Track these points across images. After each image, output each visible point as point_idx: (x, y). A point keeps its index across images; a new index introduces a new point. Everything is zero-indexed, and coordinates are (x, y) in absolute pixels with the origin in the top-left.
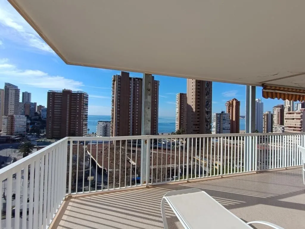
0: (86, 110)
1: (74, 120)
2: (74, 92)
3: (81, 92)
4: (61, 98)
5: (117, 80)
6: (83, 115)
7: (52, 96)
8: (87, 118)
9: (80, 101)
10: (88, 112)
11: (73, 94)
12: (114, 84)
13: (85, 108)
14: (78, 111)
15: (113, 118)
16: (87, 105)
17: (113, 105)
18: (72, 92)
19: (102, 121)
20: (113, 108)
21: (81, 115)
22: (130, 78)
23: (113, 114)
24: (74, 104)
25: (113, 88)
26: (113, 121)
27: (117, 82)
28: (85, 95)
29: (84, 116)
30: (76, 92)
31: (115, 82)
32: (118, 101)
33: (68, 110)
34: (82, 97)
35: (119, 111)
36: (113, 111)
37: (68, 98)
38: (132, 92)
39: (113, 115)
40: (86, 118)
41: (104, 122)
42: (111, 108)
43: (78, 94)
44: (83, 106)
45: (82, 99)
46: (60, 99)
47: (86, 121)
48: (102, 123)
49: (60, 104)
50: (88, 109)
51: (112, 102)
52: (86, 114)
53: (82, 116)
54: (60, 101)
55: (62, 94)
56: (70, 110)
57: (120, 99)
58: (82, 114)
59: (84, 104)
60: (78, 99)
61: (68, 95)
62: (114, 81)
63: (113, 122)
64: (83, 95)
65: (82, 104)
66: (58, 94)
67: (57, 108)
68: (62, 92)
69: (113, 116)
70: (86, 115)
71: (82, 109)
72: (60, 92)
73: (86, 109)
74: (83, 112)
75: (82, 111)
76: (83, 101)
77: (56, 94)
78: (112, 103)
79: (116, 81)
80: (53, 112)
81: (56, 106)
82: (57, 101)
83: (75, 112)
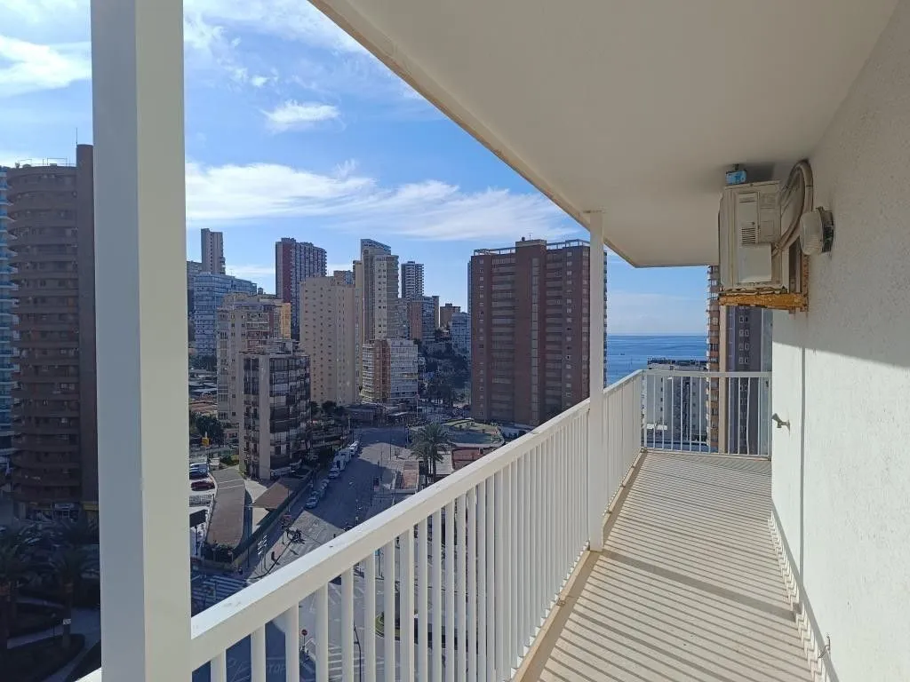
1: (558, 357)
2: (554, 247)
3: (581, 244)
4: (512, 274)
6: (588, 335)
7: (484, 268)
9: (578, 276)
11: (549, 257)
14: (569, 320)
15: (714, 347)
18: (548, 248)
19: (665, 362)
21: (581, 335)
23: (715, 328)
24: (556, 293)
26: (718, 358)
30: (560, 247)
33: (535, 317)
34: (585, 263)
36: (715, 314)
37: (535, 271)
39: (718, 331)
41: (674, 362)
42: (708, 302)
43: (569, 254)
45: (584, 272)
46: (509, 278)
48: (668, 366)
49: (510, 295)
51: (712, 273)
53: (585, 339)
54: (509, 287)
55: (513, 260)
56: (543, 317)
58: (585, 330)
60: (569, 273)
61: (535, 261)
63: (718, 363)
64: (585, 254)
66: (508, 261)
67: (500, 313)
68: (514, 251)
69: (717, 337)
72: (508, 252)
74: (588, 324)
75: (585, 320)
77: (496, 262)
78: (709, 277)
80: (489, 326)
81: (499, 304)
82: (501, 287)
83: (560, 325)
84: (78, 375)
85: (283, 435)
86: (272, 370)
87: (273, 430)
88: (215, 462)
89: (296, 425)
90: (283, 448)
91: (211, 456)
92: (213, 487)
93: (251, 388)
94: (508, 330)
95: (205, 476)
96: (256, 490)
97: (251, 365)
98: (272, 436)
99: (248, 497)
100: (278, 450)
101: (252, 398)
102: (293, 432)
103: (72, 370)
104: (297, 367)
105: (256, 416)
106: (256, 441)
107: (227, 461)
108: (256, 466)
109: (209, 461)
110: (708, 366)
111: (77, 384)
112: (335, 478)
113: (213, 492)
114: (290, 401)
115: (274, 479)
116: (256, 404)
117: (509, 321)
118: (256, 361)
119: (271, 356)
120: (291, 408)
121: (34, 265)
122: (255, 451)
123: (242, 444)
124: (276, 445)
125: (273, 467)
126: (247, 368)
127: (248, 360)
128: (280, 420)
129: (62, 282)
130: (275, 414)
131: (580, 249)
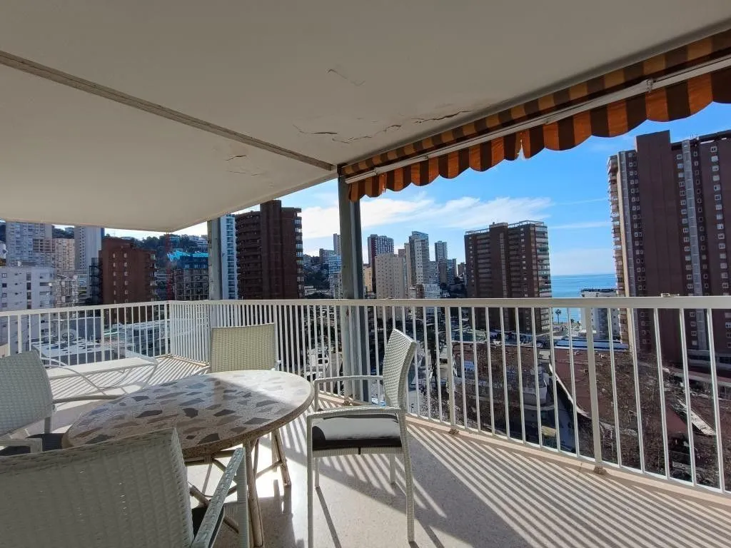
0: (543, 263)
1: (519, 290)
2: (511, 227)
3: (529, 223)
4: (488, 243)
5: (625, 167)
6: (538, 276)
7: (472, 241)
8: (550, 283)
9: (528, 242)
10: (551, 267)
11: (511, 232)
12: (614, 182)
13: (542, 260)
14: (524, 268)
15: (621, 280)
16: (545, 250)
17: (618, 243)
18: (509, 227)
19: (593, 290)
20: (619, 252)
21: (533, 276)
22: (678, 147)
23: (620, 269)
24: (515, 253)
25: (614, 193)
26: (624, 287)
27: (625, 171)
28: (537, 229)
29: (540, 279)
30: (516, 226)
31: (619, 174)
32: (636, 226)
33: (503, 267)
34: (532, 234)
35: (641, 256)
36: (619, 258)
37: (502, 241)
38: (692, 189)
39: (623, 270)
40: (546, 283)
41: (599, 290)
42: (614, 251)
43: (522, 230)
44: (536, 254)
45: (532, 239)
46: (487, 246)
47: (546, 290)
48: (595, 293)
49: (488, 255)
50: (551, 261)
51: (615, 233)
52: (545, 273)
53: (535, 279)
54: (487, 251)
55: (488, 236)
56: (508, 267)
57: (639, 221)
58: (535, 273)
59: (538, 251)
60: (523, 240)
61: (502, 235)
62: (614, 171)
63: (624, 290)
64: (532, 229)
65: (533, 250)
66: (482, 237)
67: (483, 266)
68: (488, 230)
69: (623, 273)
70: (546, 277)
71: (534, 262)
72: (485, 231)
73: (545, 262)
74: (537, 270)
75: (534, 267)
76: (536, 242)
77: (478, 238)
78: (613, 235)
79: (621, 170)
80: (477, 274)
81: (482, 261)
82: (482, 251)
83: (519, 271)
92: (327, 362)
94: (487, 275)
110: (617, 292)
117: (488, 270)
121: (245, 257)
131: (528, 226)
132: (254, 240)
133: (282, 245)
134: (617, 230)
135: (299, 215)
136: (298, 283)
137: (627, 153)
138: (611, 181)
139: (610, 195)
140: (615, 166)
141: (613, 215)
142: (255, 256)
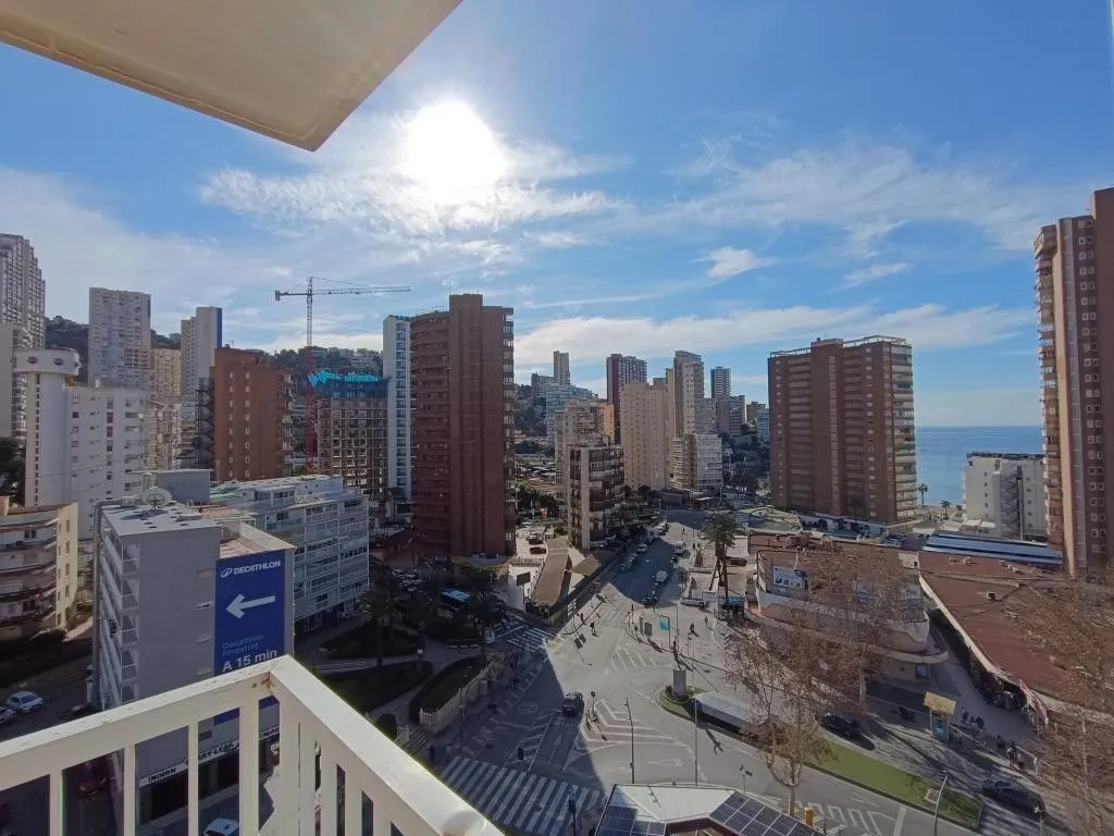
0: (903, 407)
1: (859, 449)
2: (852, 345)
3: (880, 340)
4: (808, 372)
5: (1070, 246)
6: (892, 428)
7: (781, 368)
8: (913, 439)
9: (878, 373)
10: (915, 414)
11: (847, 354)
12: (1046, 271)
13: (901, 402)
14: (870, 414)
15: (1054, 440)
16: (906, 386)
17: (1053, 376)
18: (844, 346)
19: (989, 455)
20: (1052, 392)
21: (884, 427)
23: (1053, 421)
24: (855, 388)
25: (1047, 289)
26: (1059, 452)
27: (1070, 252)
28: (895, 351)
29: (897, 433)
30: (858, 344)
31: (1057, 260)
32: (1087, 347)
33: (833, 410)
34: (886, 358)
35: (1097, 401)
36: (1051, 401)
37: (832, 368)
39: (1057, 422)
40: (907, 439)
41: (1000, 456)
42: (1042, 391)
43: (868, 350)
44: (892, 392)
45: (886, 368)
46: (805, 376)
47: (906, 452)
48: (993, 460)
49: (807, 392)
50: (915, 405)
51: (1044, 358)
52: (905, 423)
53: (888, 432)
54: (805, 384)
55: (809, 359)
56: (842, 411)
57: (1093, 339)
58: (888, 423)
59: (895, 387)
60: (869, 368)
61: (832, 360)
62: (1047, 253)
63: (1058, 457)
64: (886, 349)
65: (887, 385)
66: (798, 361)
67: (797, 408)
68: (809, 351)
69: (1057, 429)
70: (908, 429)
71: (888, 404)
72: (804, 352)
73: (905, 405)
74: (892, 418)
75: (888, 413)
76: (891, 372)
77: (793, 362)
79: (1063, 249)
80: (787, 421)
81: (796, 400)
82: (798, 384)
83: (860, 419)
84: (449, 461)
85: (600, 514)
86: (591, 460)
87: (592, 509)
88: (551, 532)
89: (611, 505)
90: (600, 524)
91: (548, 527)
92: (545, 552)
93: (575, 475)
94: (806, 424)
95: (541, 542)
96: (577, 557)
97: (575, 456)
98: (591, 514)
99: (569, 563)
100: (596, 525)
101: (576, 482)
102: (608, 511)
103: (446, 458)
104: (611, 458)
105: (579, 497)
106: (579, 518)
107: (560, 532)
108: (580, 537)
109: (546, 531)
110: (1045, 461)
111: (449, 469)
112: (643, 553)
113: (545, 556)
114: (606, 485)
115: (593, 549)
116: (579, 487)
117: (807, 416)
118: (579, 452)
119: (592, 448)
120: (607, 492)
121: (424, 382)
122: (579, 526)
123: (570, 519)
124: (594, 521)
125: (592, 540)
126: (572, 458)
127: (572, 452)
128: (597, 501)
129: (440, 395)
130: (593, 496)
131: (880, 345)
132: (439, 357)
133: (482, 366)
134: (1049, 355)
135: (509, 318)
136: (505, 427)
137: (1075, 221)
138: (1040, 269)
139: (1038, 294)
140: (1051, 244)
141: (1043, 329)
142: (440, 382)
